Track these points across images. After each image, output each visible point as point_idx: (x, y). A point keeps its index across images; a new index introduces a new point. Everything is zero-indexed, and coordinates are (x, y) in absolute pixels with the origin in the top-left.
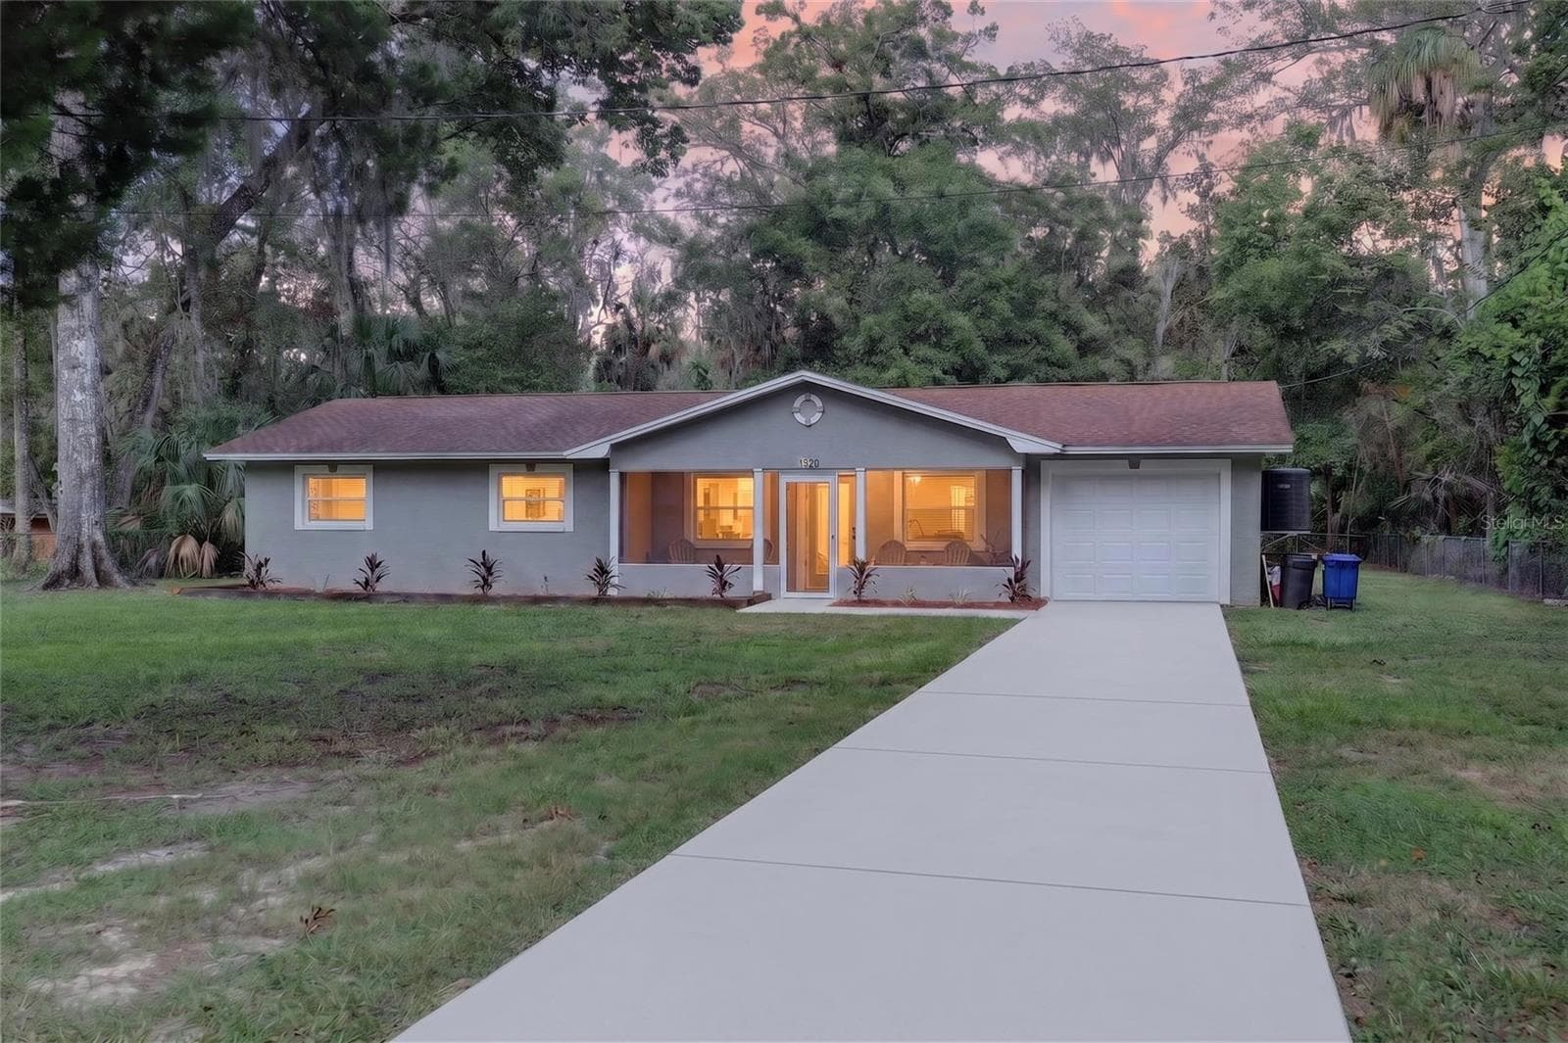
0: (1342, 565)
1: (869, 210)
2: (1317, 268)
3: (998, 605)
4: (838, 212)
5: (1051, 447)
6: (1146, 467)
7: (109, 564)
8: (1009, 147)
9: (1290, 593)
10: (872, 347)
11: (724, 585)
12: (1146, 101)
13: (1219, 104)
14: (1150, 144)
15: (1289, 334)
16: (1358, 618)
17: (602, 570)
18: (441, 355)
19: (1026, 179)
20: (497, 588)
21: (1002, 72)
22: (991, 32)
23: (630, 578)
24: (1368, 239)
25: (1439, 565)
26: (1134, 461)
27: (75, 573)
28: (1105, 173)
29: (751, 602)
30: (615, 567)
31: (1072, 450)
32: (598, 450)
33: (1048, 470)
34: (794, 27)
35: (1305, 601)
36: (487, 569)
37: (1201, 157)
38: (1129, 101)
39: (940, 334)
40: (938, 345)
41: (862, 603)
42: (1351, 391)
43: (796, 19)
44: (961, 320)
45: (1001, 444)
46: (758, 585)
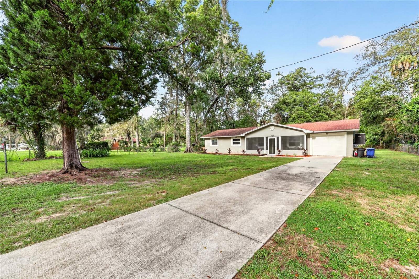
0: (371, 150)
1: (293, 100)
2: (374, 100)
3: (302, 156)
4: (288, 101)
5: (311, 132)
6: (329, 134)
7: (191, 150)
8: (317, 88)
9: (359, 155)
10: (294, 119)
11: (260, 153)
12: (344, 78)
13: (358, 76)
14: (345, 84)
15: (368, 111)
16: (374, 159)
17: (244, 151)
18: (234, 125)
19: (320, 92)
20: (231, 153)
21: (315, 77)
22: (314, 72)
23: (248, 152)
24: (388, 93)
25: (403, 150)
26: (327, 133)
27: (187, 151)
28: (336, 90)
29: (262, 155)
30: (246, 150)
31: (315, 132)
32: (243, 135)
33: (311, 135)
34: (282, 77)
35: (363, 156)
36: (230, 150)
37: (355, 85)
38: (340, 78)
39: (304, 117)
40: (304, 118)
41: (279, 155)
42: (383, 120)
43: (282, 75)
44: (307, 114)
45: (302, 131)
46: (265, 153)
